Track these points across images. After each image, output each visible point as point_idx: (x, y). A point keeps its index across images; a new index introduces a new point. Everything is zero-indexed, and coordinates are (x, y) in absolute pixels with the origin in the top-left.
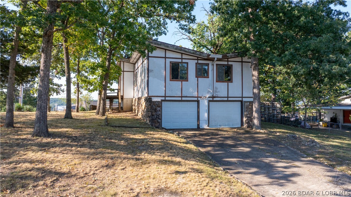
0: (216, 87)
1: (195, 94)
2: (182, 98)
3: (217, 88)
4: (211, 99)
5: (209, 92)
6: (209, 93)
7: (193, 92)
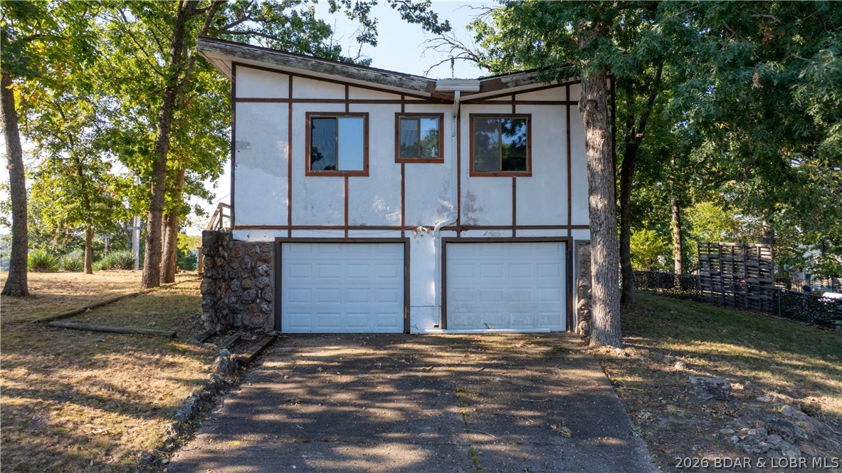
0: (468, 193)
1: (394, 218)
2: (346, 232)
3: (472, 198)
4: (453, 234)
5: (444, 209)
6: (446, 214)
7: (386, 212)
